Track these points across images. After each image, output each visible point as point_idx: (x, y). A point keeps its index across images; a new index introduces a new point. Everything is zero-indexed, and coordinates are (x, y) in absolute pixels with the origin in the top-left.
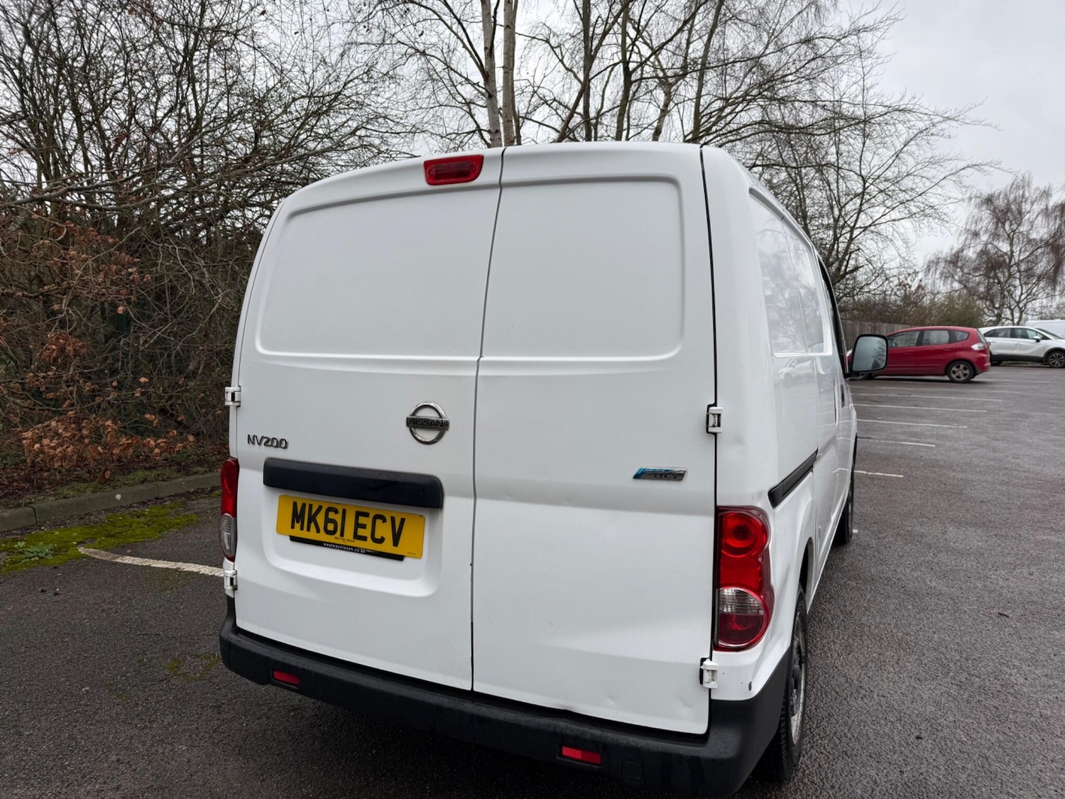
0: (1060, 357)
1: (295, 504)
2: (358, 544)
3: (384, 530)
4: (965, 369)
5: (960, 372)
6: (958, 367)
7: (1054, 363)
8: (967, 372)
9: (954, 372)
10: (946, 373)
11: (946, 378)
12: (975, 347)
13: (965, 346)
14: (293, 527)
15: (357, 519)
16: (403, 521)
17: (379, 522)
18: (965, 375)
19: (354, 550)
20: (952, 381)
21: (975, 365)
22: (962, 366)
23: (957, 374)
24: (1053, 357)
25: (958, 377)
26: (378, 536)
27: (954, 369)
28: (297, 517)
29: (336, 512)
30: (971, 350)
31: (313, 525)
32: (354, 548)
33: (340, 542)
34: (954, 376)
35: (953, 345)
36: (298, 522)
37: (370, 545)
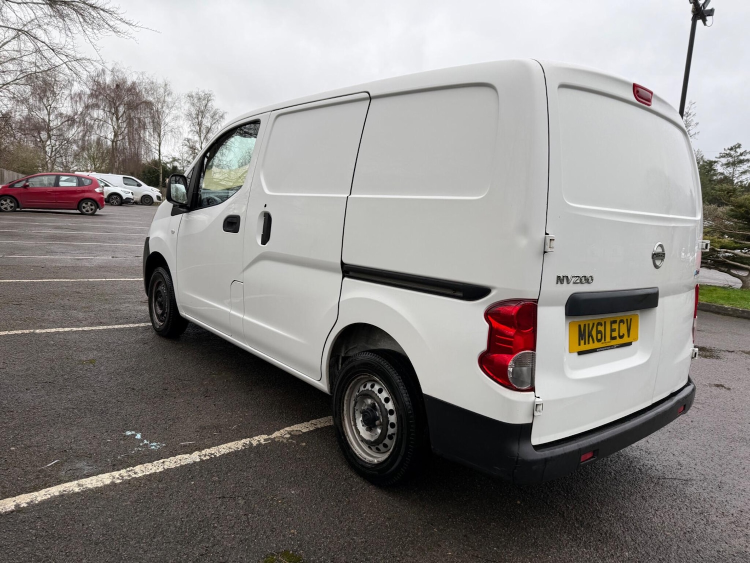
0: (116, 198)
1: (580, 326)
2: (614, 342)
3: (624, 329)
4: (91, 205)
5: (88, 207)
6: (87, 204)
7: (113, 202)
8: (93, 207)
9: (84, 207)
10: (78, 208)
11: (78, 212)
12: (97, 190)
13: (91, 189)
14: (579, 345)
15: (611, 326)
16: (631, 319)
17: (621, 324)
18: (92, 209)
19: (612, 347)
20: (82, 214)
21: (98, 203)
22: (89, 203)
23: (87, 209)
24: (112, 199)
25: (87, 211)
26: (621, 334)
27: (84, 205)
28: (581, 336)
29: (601, 325)
30: (96, 192)
31: (590, 338)
32: (612, 346)
33: (604, 345)
34: (84, 210)
35: (81, 188)
36: (582, 340)
37: (619, 341)
